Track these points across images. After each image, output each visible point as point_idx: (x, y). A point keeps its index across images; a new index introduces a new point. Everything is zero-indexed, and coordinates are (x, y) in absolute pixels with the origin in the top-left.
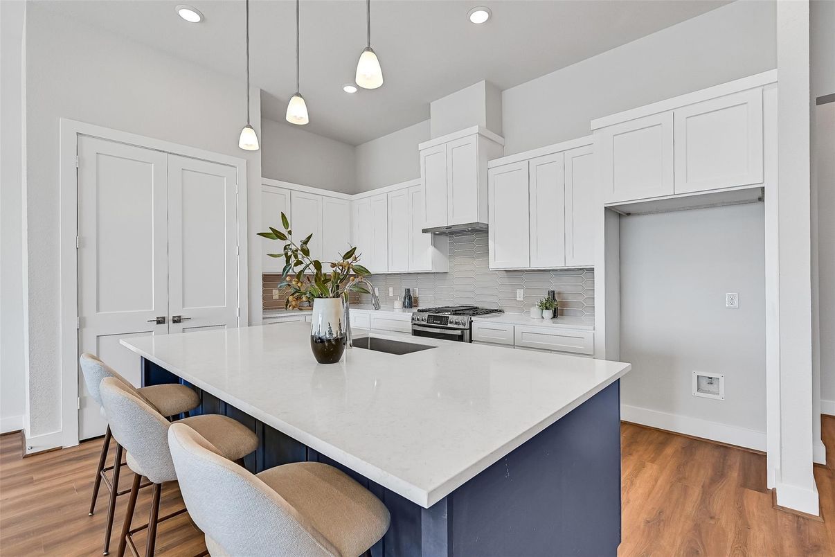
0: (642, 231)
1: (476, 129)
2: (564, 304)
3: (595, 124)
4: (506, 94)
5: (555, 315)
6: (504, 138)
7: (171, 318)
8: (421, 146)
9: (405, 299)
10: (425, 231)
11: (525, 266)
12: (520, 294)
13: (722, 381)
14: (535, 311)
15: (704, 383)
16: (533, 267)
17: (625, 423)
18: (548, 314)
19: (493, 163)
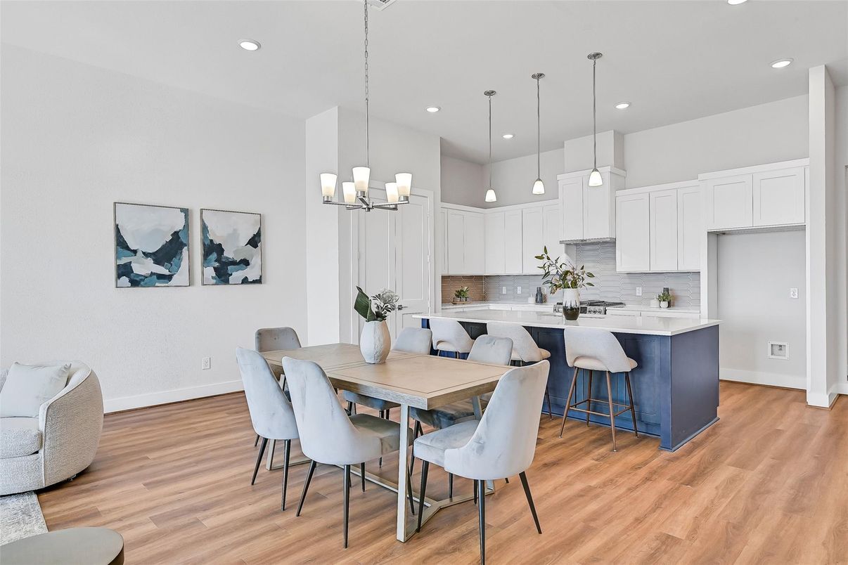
0: (732, 247)
1: (608, 169)
2: (675, 298)
3: (701, 176)
4: (628, 137)
5: (669, 306)
6: (626, 171)
7: (397, 307)
8: (559, 177)
9: (537, 295)
10: (561, 242)
11: (646, 270)
12: (639, 292)
13: (787, 348)
14: (655, 303)
15: (776, 349)
16: (654, 270)
17: (722, 381)
18: (664, 304)
19: (619, 193)
